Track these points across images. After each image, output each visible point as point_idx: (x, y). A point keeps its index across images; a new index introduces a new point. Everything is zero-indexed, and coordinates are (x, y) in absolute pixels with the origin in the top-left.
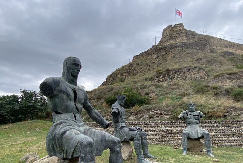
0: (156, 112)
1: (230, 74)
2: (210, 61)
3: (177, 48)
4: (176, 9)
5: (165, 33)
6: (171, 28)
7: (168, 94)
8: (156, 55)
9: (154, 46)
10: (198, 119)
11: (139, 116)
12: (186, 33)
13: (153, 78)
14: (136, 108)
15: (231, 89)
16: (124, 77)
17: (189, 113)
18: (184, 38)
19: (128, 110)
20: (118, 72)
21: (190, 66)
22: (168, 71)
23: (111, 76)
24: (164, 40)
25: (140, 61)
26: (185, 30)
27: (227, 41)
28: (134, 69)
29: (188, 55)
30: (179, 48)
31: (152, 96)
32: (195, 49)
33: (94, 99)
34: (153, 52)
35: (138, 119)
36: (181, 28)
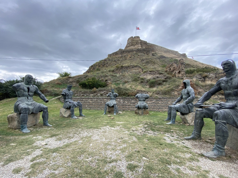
0: (105, 92)
1: (151, 71)
2: (148, 62)
3: (134, 52)
4: (136, 27)
5: (129, 41)
6: (132, 38)
7: (118, 81)
8: (120, 55)
9: (120, 50)
10: (115, 97)
11: (95, 94)
12: (141, 42)
13: (114, 70)
14: (95, 89)
15: (149, 80)
16: (100, 68)
17: (112, 94)
18: (140, 45)
19: (91, 90)
20: (97, 64)
21: (134, 65)
22: (122, 67)
23: (92, 66)
24: (128, 45)
25: (111, 58)
26: (140, 40)
27: (165, 48)
28: (107, 63)
29: (139, 57)
30: (135, 52)
31: (109, 82)
32: (144, 53)
33: (74, 82)
34: (119, 53)
35: (94, 96)
36: (138, 39)
